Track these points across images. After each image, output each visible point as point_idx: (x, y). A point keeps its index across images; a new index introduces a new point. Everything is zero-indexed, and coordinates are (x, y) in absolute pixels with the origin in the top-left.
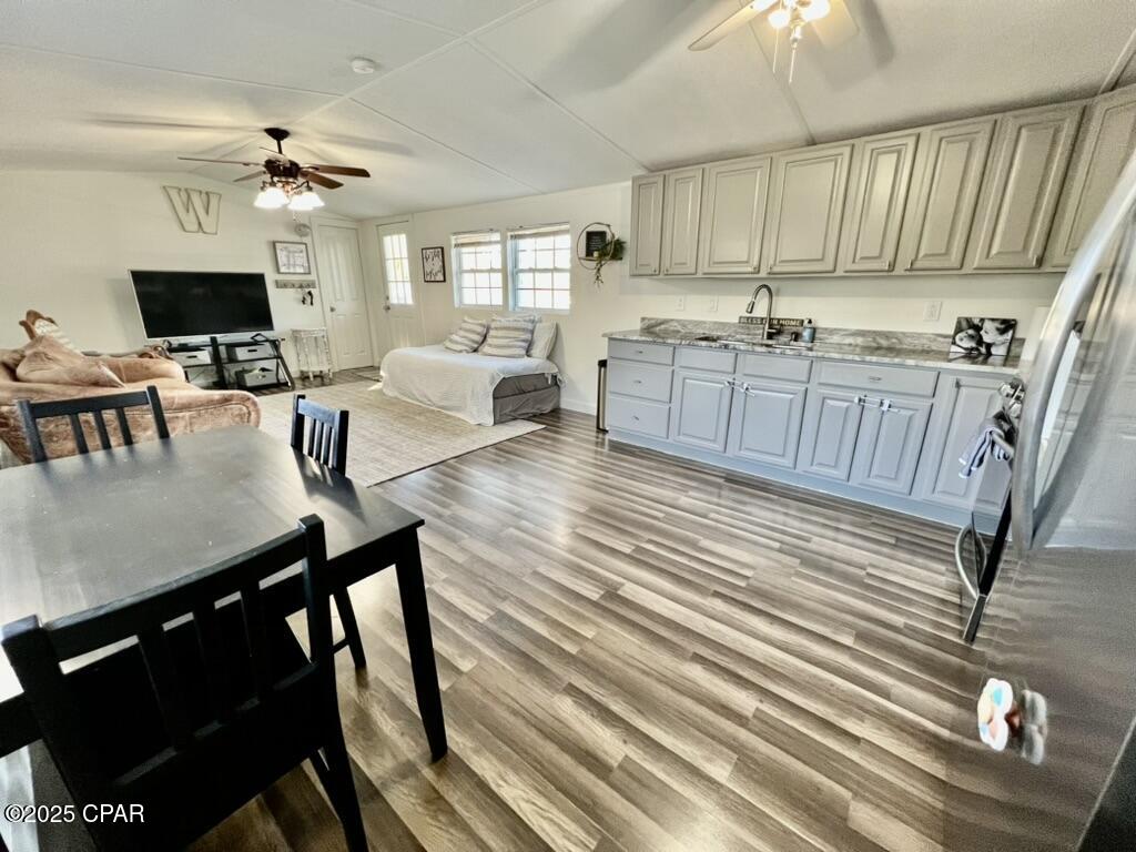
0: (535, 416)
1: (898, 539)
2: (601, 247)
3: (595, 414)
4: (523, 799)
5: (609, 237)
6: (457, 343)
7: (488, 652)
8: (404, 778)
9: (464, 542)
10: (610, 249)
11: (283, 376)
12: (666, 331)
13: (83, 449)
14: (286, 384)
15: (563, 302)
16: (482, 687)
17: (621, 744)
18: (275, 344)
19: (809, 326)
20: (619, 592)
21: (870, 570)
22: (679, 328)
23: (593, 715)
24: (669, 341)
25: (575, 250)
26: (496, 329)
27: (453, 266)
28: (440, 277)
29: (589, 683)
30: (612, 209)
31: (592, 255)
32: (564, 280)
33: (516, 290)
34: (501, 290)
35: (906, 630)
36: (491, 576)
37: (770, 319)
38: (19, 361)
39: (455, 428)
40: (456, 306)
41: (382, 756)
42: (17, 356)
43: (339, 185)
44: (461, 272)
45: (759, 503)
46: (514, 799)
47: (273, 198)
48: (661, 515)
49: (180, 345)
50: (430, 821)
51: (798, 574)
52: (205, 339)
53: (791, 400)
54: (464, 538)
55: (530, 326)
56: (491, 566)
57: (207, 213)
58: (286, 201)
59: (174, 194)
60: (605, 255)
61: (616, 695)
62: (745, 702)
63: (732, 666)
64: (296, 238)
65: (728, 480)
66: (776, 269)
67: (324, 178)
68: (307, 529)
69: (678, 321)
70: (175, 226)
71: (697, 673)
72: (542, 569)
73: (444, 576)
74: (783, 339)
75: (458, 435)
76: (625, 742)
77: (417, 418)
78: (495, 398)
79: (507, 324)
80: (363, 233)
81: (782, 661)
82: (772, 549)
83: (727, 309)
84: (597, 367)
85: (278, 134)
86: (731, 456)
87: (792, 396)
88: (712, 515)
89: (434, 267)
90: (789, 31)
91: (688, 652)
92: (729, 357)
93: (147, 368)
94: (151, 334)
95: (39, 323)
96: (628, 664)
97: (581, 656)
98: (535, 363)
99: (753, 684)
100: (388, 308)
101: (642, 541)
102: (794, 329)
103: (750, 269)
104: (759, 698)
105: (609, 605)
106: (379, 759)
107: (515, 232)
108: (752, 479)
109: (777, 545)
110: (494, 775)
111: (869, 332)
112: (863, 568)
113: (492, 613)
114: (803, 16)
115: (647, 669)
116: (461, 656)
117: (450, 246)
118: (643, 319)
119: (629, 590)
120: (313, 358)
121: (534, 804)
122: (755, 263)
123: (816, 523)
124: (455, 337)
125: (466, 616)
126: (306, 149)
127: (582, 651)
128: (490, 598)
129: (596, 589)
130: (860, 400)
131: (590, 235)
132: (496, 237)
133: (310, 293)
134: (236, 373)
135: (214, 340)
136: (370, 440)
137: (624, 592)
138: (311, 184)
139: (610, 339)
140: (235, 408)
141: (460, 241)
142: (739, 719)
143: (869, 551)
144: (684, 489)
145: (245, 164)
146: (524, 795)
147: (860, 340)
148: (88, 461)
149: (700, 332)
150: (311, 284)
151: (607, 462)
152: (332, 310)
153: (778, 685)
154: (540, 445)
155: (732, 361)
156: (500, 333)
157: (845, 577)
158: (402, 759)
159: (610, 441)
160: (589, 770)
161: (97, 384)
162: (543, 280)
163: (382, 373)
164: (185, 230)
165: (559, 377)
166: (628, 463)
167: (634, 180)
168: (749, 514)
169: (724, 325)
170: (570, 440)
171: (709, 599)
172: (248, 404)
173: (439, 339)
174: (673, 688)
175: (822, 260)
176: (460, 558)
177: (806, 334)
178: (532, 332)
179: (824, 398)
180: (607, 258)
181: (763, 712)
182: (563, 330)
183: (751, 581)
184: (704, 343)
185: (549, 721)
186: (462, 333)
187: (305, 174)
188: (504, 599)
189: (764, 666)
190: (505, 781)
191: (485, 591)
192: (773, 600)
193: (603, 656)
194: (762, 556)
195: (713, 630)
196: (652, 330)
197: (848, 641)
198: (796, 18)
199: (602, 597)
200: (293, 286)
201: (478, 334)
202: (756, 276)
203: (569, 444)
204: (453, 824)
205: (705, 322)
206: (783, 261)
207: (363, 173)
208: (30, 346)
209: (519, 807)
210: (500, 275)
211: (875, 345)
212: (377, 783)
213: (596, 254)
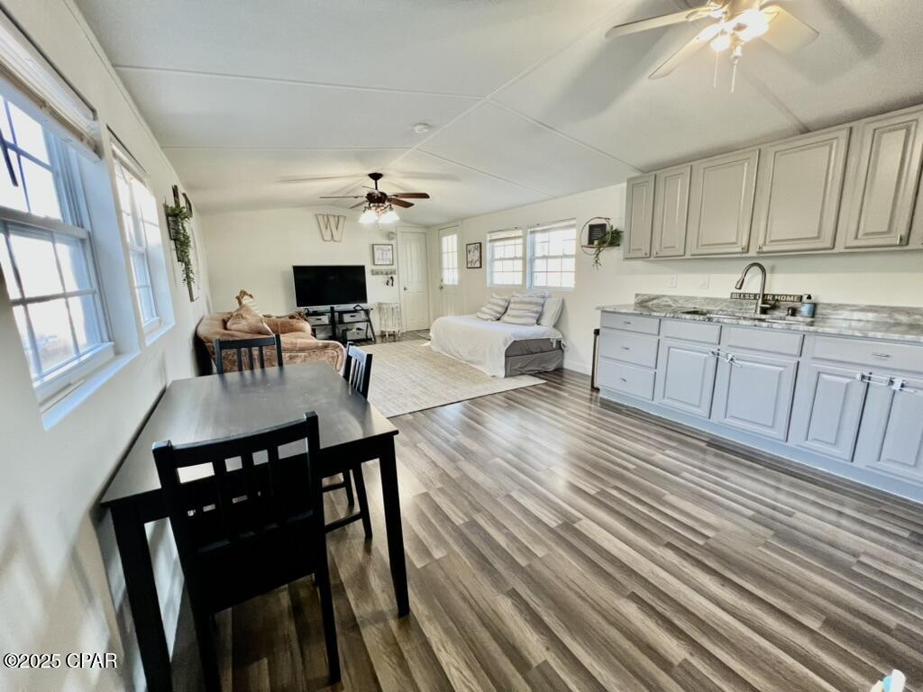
0: (540, 373)
1: (913, 533)
2: (601, 236)
3: (590, 374)
4: (454, 667)
5: (608, 228)
6: (486, 313)
7: (457, 549)
8: (377, 623)
9: (459, 463)
10: (609, 237)
11: (370, 334)
12: (658, 306)
13: (240, 370)
14: (370, 339)
15: (568, 281)
16: (445, 573)
17: (544, 649)
18: (367, 312)
19: (809, 301)
20: (576, 525)
21: (864, 559)
22: (671, 303)
23: (526, 620)
24: (655, 314)
25: (579, 239)
26: (515, 303)
27: (487, 255)
28: (478, 265)
29: (529, 592)
30: (611, 206)
31: (593, 243)
32: (570, 264)
33: (532, 273)
34: (521, 274)
35: (898, 633)
36: (473, 491)
37: (764, 295)
38: (229, 319)
39: (475, 377)
40: (488, 285)
41: (366, 602)
42: (229, 316)
43: (411, 205)
44: (493, 260)
45: (741, 470)
46: (447, 664)
47: (370, 217)
48: (632, 466)
49: (314, 312)
50: (386, 659)
51: (767, 545)
52: (327, 308)
53: (781, 373)
54: (461, 460)
55: (541, 301)
56: (475, 484)
57: (337, 228)
58: (377, 218)
59: (320, 218)
60: (604, 242)
61: (550, 608)
62: (675, 650)
63: (669, 614)
64: (386, 242)
65: (709, 444)
66: (765, 249)
67: (402, 201)
68: (307, 419)
69: (669, 297)
70: (319, 236)
71: (631, 611)
72: (514, 494)
73: (440, 485)
74: (777, 313)
75: (475, 383)
76: (548, 649)
77: (450, 368)
78: (507, 356)
79: (523, 299)
80: (430, 234)
81: (726, 623)
82: (743, 515)
83: (717, 286)
84: (593, 335)
85: (376, 177)
86: (716, 422)
87: (782, 369)
88: (685, 474)
89: (475, 256)
90: (731, 51)
91: (628, 590)
92: (714, 329)
93: (292, 326)
94: (298, 305)
95: (246, 297)
96: (568, 586)
97: (529, 570)
98: (544, 330)
99: (688, 636)
100: (442, 288)
101: (609, 487)
102: (791, 305)
103: (739, 250)
104: (690, 650)
105: (563, 534)
106: (364, 604)
107: (533, 228)
108: (735, 445)
109: (751, 513)
110: (437, 640)
111: (884, 307)
112: (855, 555)
113: (467, 520)
114: (741, 38)
115: (583, 594)
116: (437, 547)
117: (486, 240)
118: (637, 295)
119: (585, 525)
120: (390, 322)
121: (461, 672)
122: (744, 243)
123: (805, 500)
124: (484, 309)
125: (448, 519)
126: (393, 184)
127: (529, 566)
128: (469, 508)
129: (556, 519)
130: (863, 377)
131: (592, 228)
132: (519, 233)
133: (392, 278)
134: (343, 331)
135: (332, 308)
136: (414, 382)
137: (581, 526)
138: (393, 206)
139: (603, 311)
140: (330, 352)
141: (494, 237)
142: (665, 664)
143: (873, 540)
144: (661, 447)
145: (356, 197)
146: (456, 664)
147: (870, 316)
148: (242, 375)
149: (690, 307)
150: (393, 272)
151: (595, 417)
152: (405, 289)
153: (715, 644)
154: (538, 396)
155: (717, 333)
156: (517, 306)
157: (830, 561)
158: (379, 608)
159: (601, 399)
160: (512, 662)
161: (260, 333)
162: (554, 265)
163: (431, 334)
164: (324, 240)
165: (563, 342)
166: (614, 419)
167: (629, 181)
168: (725, 479)
169: (714, 301)
170: (566, 395)
171: (661, 548)
172: (337, 350)
173: (474, 310)
174: (604, 617)
175: (818, 238)
176: (454, 475)
177: (805, 309)
178: (543, 306)
179: (819, 373)
180: (605, 245)
181: (690, 664)
182: (567, 303)
183: (710, 541)
184: (688, 316)
185: (490, 614)
186: (489, 306)
187: (390, 200)
188: (478, 511)
189: (703, 622)
190: (445, 649)
191: (466, 503)
192: (729, 563)
193: (547, 573)
194: (730, 520)
195: (657, 576)
196: (645, 304)
197: (814, 624)
198: (736, 40)
199: (560, 526)
200: (382, 273)
201: (501, 306)
202: (744, 255)
203: (564, 398)
204: (400, 666)
205: (695, 298)
206: (772, 241)
207: (425, 196)
208: (238, 310)
209: (449, 670)
210: (520, 262)
211: (892, 321)
212: (358, 620)
213: (596, 242)
